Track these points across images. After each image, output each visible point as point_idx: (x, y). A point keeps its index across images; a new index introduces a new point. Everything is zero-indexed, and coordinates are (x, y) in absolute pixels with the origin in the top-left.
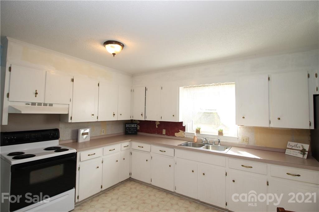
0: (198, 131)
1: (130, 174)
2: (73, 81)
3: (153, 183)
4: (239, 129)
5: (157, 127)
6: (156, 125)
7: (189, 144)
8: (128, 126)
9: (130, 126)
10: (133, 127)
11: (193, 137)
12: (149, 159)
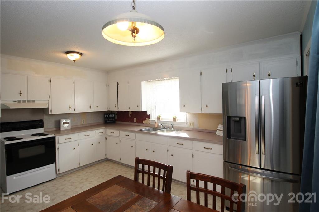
0: (159, 119)
1: (106, 155)
2: (50, 82)
3: (122, 161)
4: (187, 115)
5: (130, 116)
6: (129, 114)
7: (150, 130)
8: (106, 116)
9: (109, 116)
10: (111, 117)
11: (154, 124)
12: (118, 142)
